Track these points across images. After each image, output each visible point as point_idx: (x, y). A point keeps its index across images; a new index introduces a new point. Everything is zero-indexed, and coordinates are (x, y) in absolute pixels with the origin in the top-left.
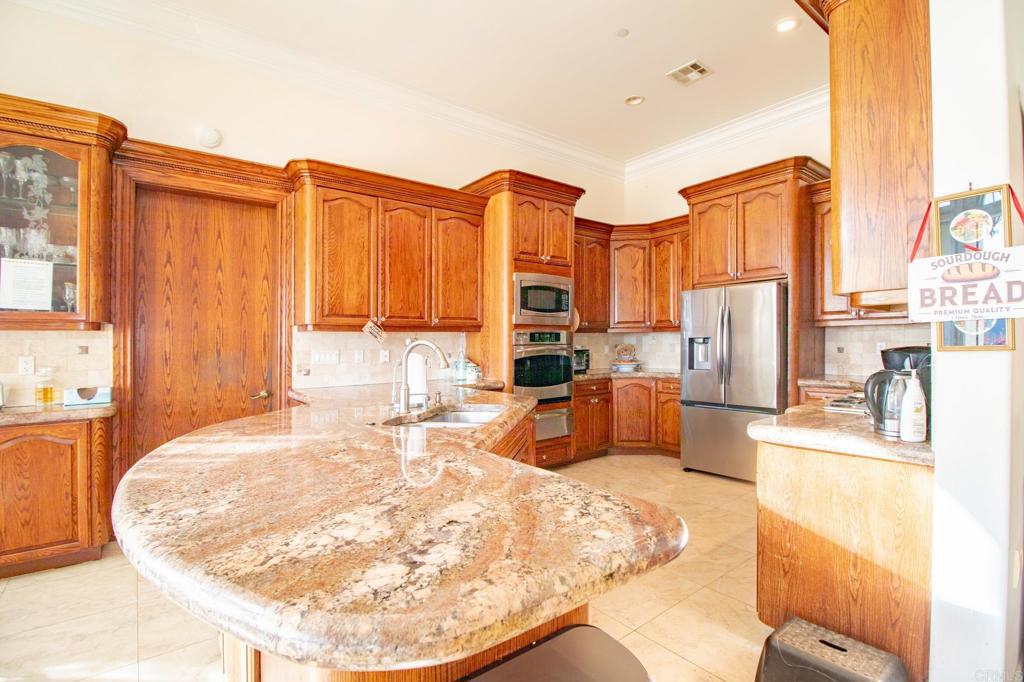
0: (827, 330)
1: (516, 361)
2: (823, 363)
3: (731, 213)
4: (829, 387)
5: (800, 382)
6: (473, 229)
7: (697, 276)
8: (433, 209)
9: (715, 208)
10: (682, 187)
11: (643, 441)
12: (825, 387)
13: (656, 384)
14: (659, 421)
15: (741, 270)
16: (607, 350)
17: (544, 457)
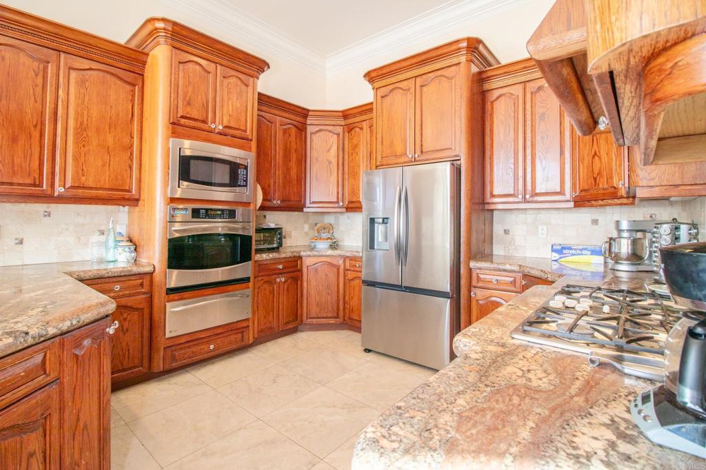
0: (495, 213)
1: (170, 240)
2: (492, 243)
3: (410, 96)
4: (499, 270)
5: (473, 264)
6: (129, 88)
7: (379, 157)
8: (63, 55)
9: (396, 92)
10: (366, 71)
11: (331, 317)
12: (495, 270)
13: (344, 262)
14: (347, 298)
15: (418, 152)
16: (306, 227)
17: (212, 347)
